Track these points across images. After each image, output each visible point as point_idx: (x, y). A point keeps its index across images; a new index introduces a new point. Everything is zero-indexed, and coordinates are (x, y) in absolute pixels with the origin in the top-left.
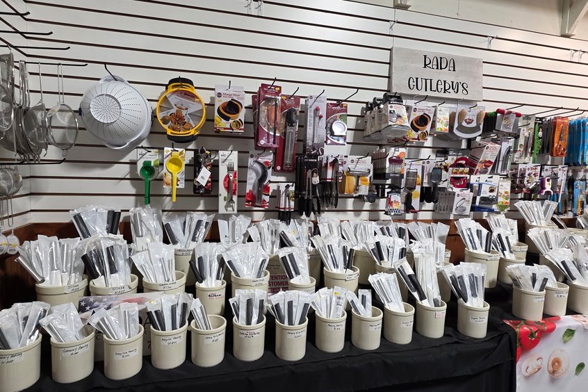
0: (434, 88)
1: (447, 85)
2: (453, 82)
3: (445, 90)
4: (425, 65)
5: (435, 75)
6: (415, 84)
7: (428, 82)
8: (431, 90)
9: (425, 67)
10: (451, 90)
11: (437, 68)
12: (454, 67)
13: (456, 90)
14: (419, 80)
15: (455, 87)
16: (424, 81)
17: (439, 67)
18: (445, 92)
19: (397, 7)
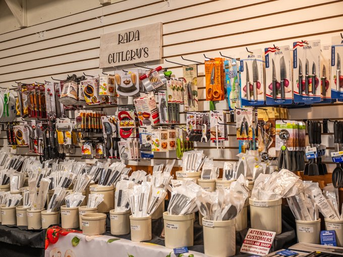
0: (124, 58)
1: (133, 53)
2: (137, 50)
3: (132, 58)
4: (119, 42)
5: (125, 47)
6: (112, 58)
7: (121, 54)
8: (122, 60)
9: (119, 44)
10: (136, 57)
11: (127, 42)
12: (139, 37)
13: (139, 56)
14: (115, 55)
15: (138, 53)
16: (118, 54)
17: (128, 40)
18: (131, 60)
19: (105, 5)
